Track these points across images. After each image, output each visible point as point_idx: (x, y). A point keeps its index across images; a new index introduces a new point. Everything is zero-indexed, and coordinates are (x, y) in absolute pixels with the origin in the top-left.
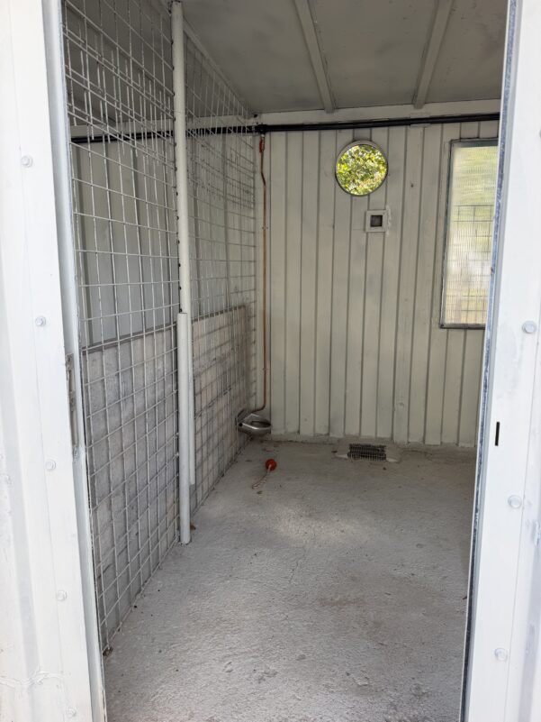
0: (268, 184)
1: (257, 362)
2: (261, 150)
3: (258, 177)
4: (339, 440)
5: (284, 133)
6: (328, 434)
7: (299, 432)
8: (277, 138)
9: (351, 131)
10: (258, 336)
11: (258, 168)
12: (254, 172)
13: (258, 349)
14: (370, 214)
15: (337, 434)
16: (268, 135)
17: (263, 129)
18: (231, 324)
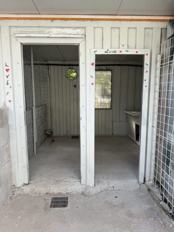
0: (50, 77)
1: (49, 118)
2: (48, 69)
3: (48, 75)
4: (69, 136)
5: (53, 66)
6: (67, 135)
7: (60, 134)
8: (52, 67)
9: (69, 66)
10: (49, 112)
11: (48, 73)
12: (47, 74)
13: (49, 115)
14: (74, 84)
15: (69, 134)
16: (50, 66)
17: (49, 65)
18: (42, 109)
